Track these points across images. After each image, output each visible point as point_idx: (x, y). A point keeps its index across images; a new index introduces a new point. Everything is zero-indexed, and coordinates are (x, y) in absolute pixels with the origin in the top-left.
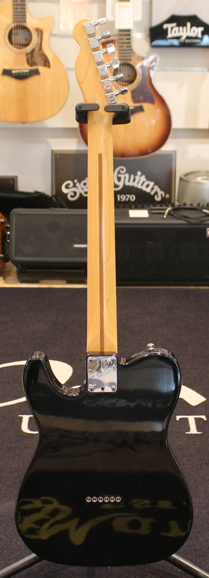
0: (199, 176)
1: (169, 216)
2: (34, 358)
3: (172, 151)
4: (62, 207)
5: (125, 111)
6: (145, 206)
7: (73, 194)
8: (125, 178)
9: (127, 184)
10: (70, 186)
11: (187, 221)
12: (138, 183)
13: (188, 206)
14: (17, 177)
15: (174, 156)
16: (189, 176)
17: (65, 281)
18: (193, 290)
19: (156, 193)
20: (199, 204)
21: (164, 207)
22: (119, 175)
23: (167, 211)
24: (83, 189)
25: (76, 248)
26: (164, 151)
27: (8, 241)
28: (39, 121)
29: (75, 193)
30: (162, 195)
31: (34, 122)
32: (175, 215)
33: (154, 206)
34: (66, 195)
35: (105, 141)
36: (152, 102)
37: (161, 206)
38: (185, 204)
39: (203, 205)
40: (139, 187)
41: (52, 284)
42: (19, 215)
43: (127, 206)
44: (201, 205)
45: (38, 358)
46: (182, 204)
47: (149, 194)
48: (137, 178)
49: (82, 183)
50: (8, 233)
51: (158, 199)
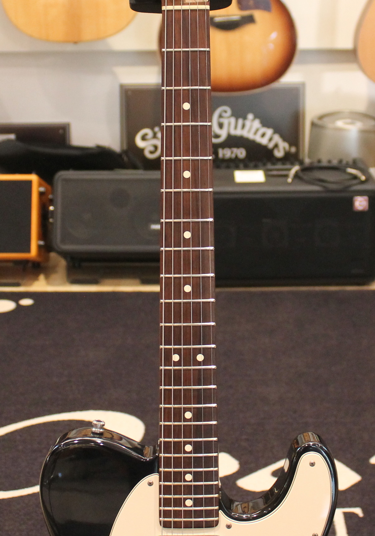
0: (340, 119)
1: (296, 180)
3: (299, 83)
4: (135, 167)
6: (260, 164)
7: (152, 149)
8: (229, 124)
10: (148, 137)
11: (324, 187)
12: (249, 131)
13: (324, 163)
14: (69, 124)
16: (326, 120)
17: (138, 281)
19: (276, 146)
20: (340, 161)
21: (288, 166)
22: (221, 120)
23: (293, 171)
25: (153, 230)
26: (284, 83)
27: (51, 220)
30: (284, 149)
32: (305, 177)
33: (273, 164)
36: (267, 8)
37: (284, 164)
38: (319, 161)
39: (347, 162)
40: (251, 136)
41: (119, 285)
42: (67, 181)
43: (232, 164)
44: (344, 162)
46: (315, 160)
48: (248, 123)
50: (51, 208)
51: (279, 154)
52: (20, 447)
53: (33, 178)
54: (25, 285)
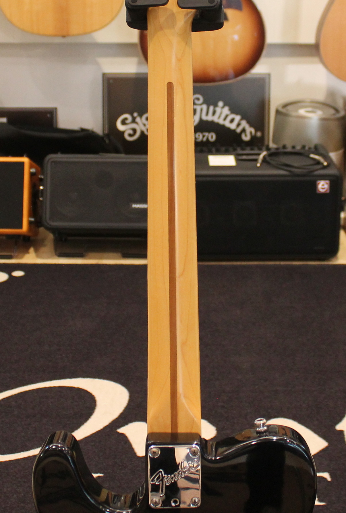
0: (302, 107)
1: (264, 164)
2: (54, 447)
3: (265, 74)
4: (117, 151)
5: (215, 6)
6: (231, 149)
7: (131, 132)
8: (201, 110)
9: (204, 118)
10: (127, 122)
11: (290, 171)
12: (219, 117)
13: (289, 149)
14: (56, 109)
15: (267, 81)
16: (289, 108)
17: (120, 254)
18: (299, 267)
19: (244, 130)
20: (304, 147)
21: (256, 151)
22: (195, 107)
23: (261, 156)
24: (145, 125)
25: (135, 209)
26: (254, 74)
27: (41, 199)
28: (85, 33)
29: (135, 131)
30: (251, 133)
31: (79, 35)
32: (272, 162)
33: (243, 149)
34: (123, 133)
35: (179, 60)
36: (239, 8)
37: (252, 149)
38: (284, 147)
39: (310, 148)
40: (221, 122)
42: (55, 162)
43: (205, 149)
44: (307, 148)
45: (60, 447)
46: (281, 146)
47: (234, 131)
48: (218, 110)
49: (144, 116)
50: (41, 188)
51: (246, 138)
52: (16, 413)
53: (25, 160)
54: (17, 257)
